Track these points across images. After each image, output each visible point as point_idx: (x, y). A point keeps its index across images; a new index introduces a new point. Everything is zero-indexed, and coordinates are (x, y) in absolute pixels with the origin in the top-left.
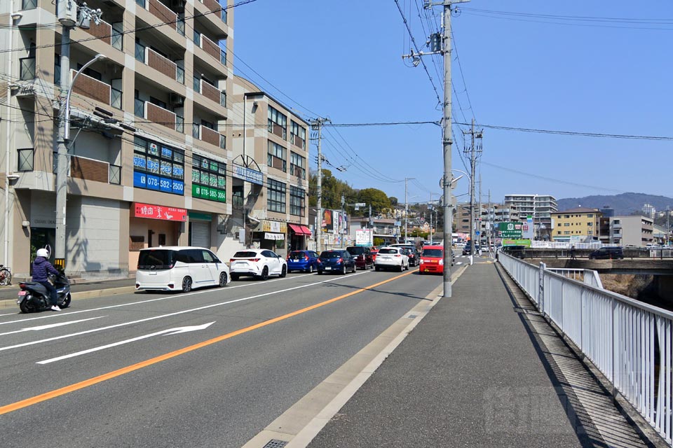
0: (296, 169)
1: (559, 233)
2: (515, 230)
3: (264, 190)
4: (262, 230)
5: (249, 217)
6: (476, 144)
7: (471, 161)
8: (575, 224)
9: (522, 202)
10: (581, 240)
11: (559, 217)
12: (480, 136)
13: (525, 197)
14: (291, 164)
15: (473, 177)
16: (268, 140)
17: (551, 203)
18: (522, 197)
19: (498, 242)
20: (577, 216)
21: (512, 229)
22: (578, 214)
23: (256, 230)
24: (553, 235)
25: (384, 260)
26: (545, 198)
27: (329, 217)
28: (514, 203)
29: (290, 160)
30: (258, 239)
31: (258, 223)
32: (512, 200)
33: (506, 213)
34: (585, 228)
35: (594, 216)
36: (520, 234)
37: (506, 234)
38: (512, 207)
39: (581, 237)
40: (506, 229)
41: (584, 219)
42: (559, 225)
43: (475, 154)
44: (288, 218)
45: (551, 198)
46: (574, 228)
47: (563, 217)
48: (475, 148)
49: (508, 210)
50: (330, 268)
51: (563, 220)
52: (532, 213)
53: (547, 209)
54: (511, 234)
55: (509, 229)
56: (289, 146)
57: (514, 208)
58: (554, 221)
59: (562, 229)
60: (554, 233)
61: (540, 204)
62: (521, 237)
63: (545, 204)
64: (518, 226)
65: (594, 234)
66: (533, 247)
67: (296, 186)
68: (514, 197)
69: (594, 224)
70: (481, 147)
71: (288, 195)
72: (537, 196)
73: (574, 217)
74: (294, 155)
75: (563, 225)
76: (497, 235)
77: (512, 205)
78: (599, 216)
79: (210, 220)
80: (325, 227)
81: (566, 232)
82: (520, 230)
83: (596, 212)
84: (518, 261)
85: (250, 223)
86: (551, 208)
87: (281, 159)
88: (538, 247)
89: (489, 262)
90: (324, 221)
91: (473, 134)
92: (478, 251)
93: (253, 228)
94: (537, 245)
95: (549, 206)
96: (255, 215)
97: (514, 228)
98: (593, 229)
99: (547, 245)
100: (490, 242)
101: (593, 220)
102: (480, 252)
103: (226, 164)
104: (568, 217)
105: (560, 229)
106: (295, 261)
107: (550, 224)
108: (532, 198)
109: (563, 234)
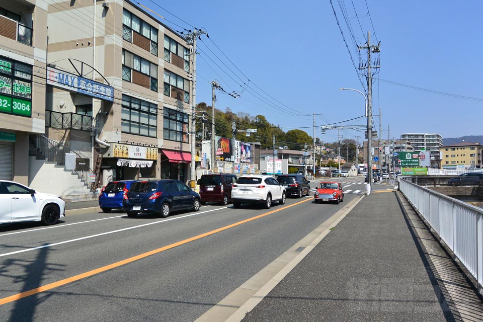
0: (173, 90)
1: (447, 162)
2: (413, 159)
3: (116, 108)
4: (112, 156)
5: (97, 140)
6: (372, 60)
7: (368, 78)
8: (460, 155)
9: (415, 139)
10: (466, 168)
11: (447, 150)
12: (376, 51)
13: (417, 136)
14: (165, 83)
15: (370, 96)
16: (124, 50)
17: (438, 140)
18: (415, 135)
19: (397, 171)
20: (461, 149)
21: (410, 158)
22: (463, 147)
23: (106, 156)
24: (442, 165)
25: (241, 192)
26: (433, 136)
27: (228, 145)
28: (409, 140)
29: (163, 78)
30: (109, 167)
31: (108, 148)
32: (407, 138)
33: (403, 148)
34: (468, 159)
35: (476, 149)
36: (418, 162)
37: (405, 163)
38: (407, 143)
39: (466, 166)
40: (404, 158)
41: (468, 151)
42: (447, 156)
43: (371, 71)
44: (161, 143)
45: (438, 136)
46: (460, 159)
47: (450, 150)
48: (372, 65)
49: (404, 145)
50: (139, 208)
51: (450, 152)
52: (424, 148)
53: (435, 144)
54: (409, 162)
55: (407, 158)
56: (162, 62)
57: (409, 144)
58: (442, 153)
59: (450, 159)
60: (443, 163)
61: (429, 140)
62: (418, 165)
63: (433, 140)
64: (415, 156)
65: (476, 163)
66: (430, 174)
67: (175, 108)
68: (409, 136)
69: (476, 155)
70: (378, 62)
71: (160, 117)
72: (427, 134)
73: (459, 149)
74: (172, 75)
75: (450, 156)
76: (397, 162)
77: (407, 141)
78: (480, 149)
79: (14, 141)
80: (221, 156)
81: (453, 162)
82: (417, 159)
83: (477, 145)
84: (415, 186)
85: (98, 146)
86: (438, 144)
87: (149, 76)
88: (434, 174)
89: (389, 190)
90: (220, 149)
91: (369, 48)
92: (379, 178)
93: (103, 154)
94: (432, 172)
95: (437, 142)
96: (103, 139)
97: (412, 157)
98: (475, 159)
99: (441, 172)
100: (390, 170)
101: (475, 151)
102: (381, 179)
103: (31, 66)
104: (454, 149)
105: (447, 159)
106: (110, 195)
107: (439, 156)
108: (423, 136)
109: (450, 164)
